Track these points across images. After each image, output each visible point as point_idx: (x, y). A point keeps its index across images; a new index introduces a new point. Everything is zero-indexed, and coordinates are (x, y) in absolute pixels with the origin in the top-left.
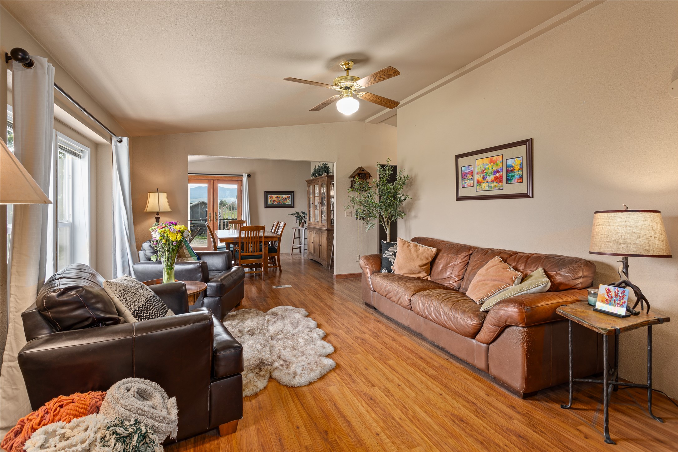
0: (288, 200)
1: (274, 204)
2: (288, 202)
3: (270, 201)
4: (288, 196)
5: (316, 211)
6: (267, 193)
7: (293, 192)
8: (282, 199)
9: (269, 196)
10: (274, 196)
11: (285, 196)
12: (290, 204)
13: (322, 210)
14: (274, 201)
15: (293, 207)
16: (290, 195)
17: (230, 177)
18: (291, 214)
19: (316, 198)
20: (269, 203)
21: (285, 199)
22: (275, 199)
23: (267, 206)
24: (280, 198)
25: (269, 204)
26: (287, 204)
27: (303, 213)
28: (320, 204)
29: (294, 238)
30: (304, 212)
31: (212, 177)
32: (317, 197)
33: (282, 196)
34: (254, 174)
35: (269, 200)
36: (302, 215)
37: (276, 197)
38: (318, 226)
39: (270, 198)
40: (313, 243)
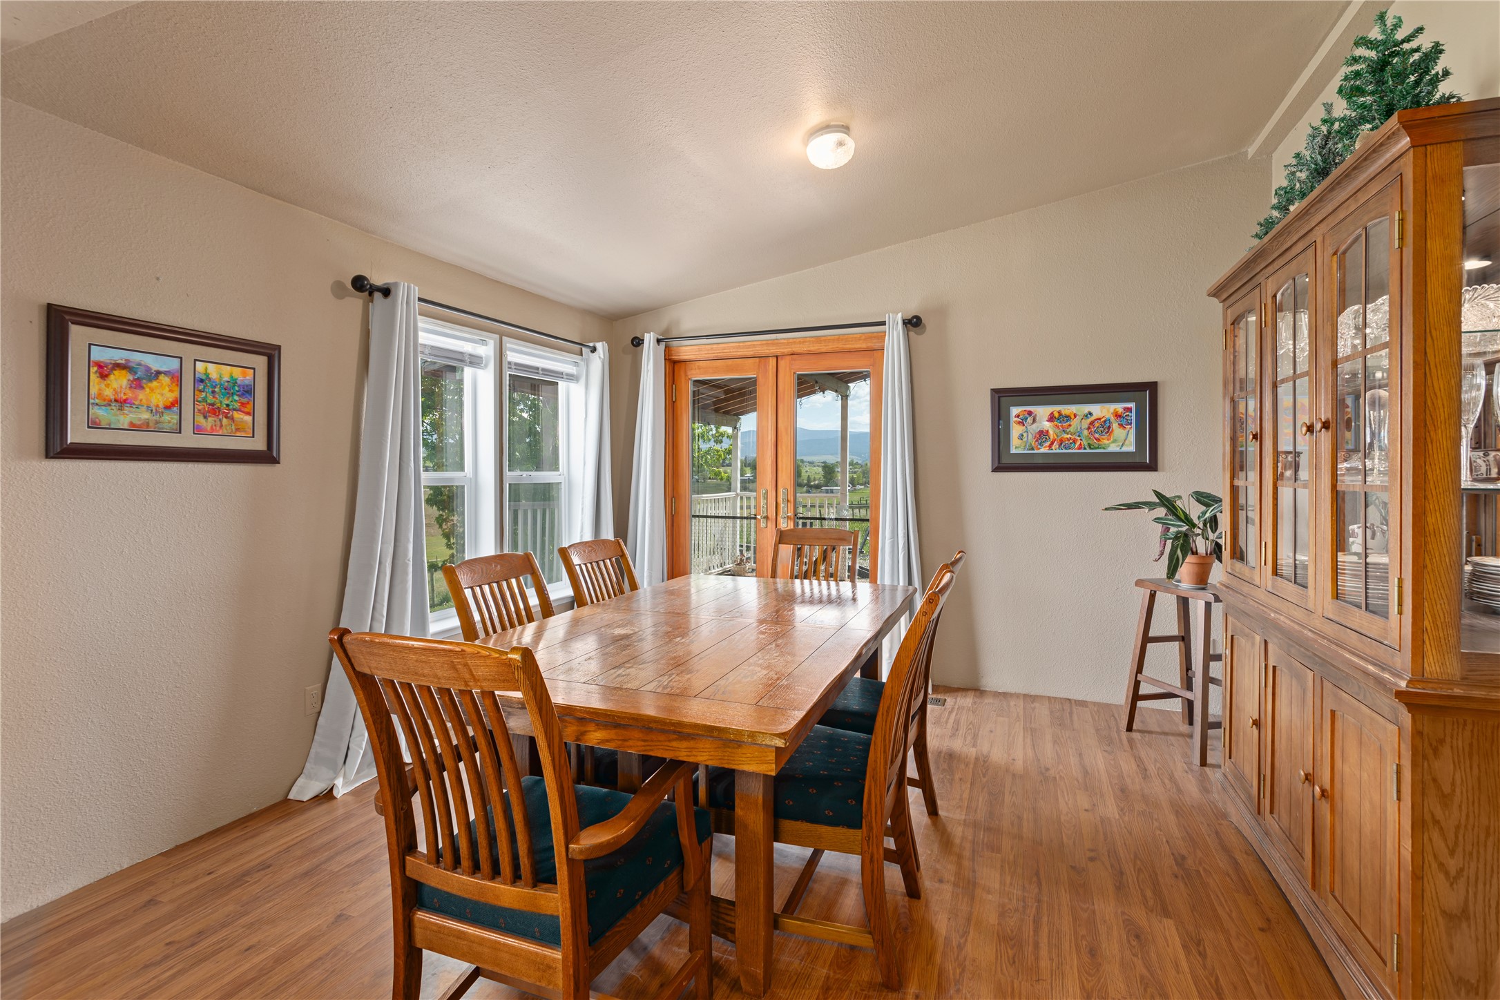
0: (1118, 432)
1: (1043, 450)
2: (1123, 441)
3: (1021, 437)
4: (1119, 407)
5: (1285, 493)
6: (1002, 398)
7: (1152, 387)
8: (1086, 423)
9: (1015, 411)
10: (1042, 412)
11: (1101, 410)
12: (1132, 448)
13: (1350, 482)
14: (1042, 434)
15: (1152, 466)
16: (1132, 405)
17: (839, 339)
18: (1130, 506)
19: (1284, 391)
20: (1017, 446)
21: (1106, 427)
22: (1047, 425)
23: (1003, 464)
24: (1075, 423)
25: (1013, 451)
26: (1113, 448)
27: (1205, 499)
28: (1325, 438)
29: (1146, 639)
30: (1209, 496)
31: (768, 343)
32: (1295, 377)
33: (1086, 408)
34: (942, 312)
35: (1016, 430)
36: (1195, 511)
37: (1051, 418)
38: (1299, 614)
39: (1022, 423)
40: (1257, 723)
